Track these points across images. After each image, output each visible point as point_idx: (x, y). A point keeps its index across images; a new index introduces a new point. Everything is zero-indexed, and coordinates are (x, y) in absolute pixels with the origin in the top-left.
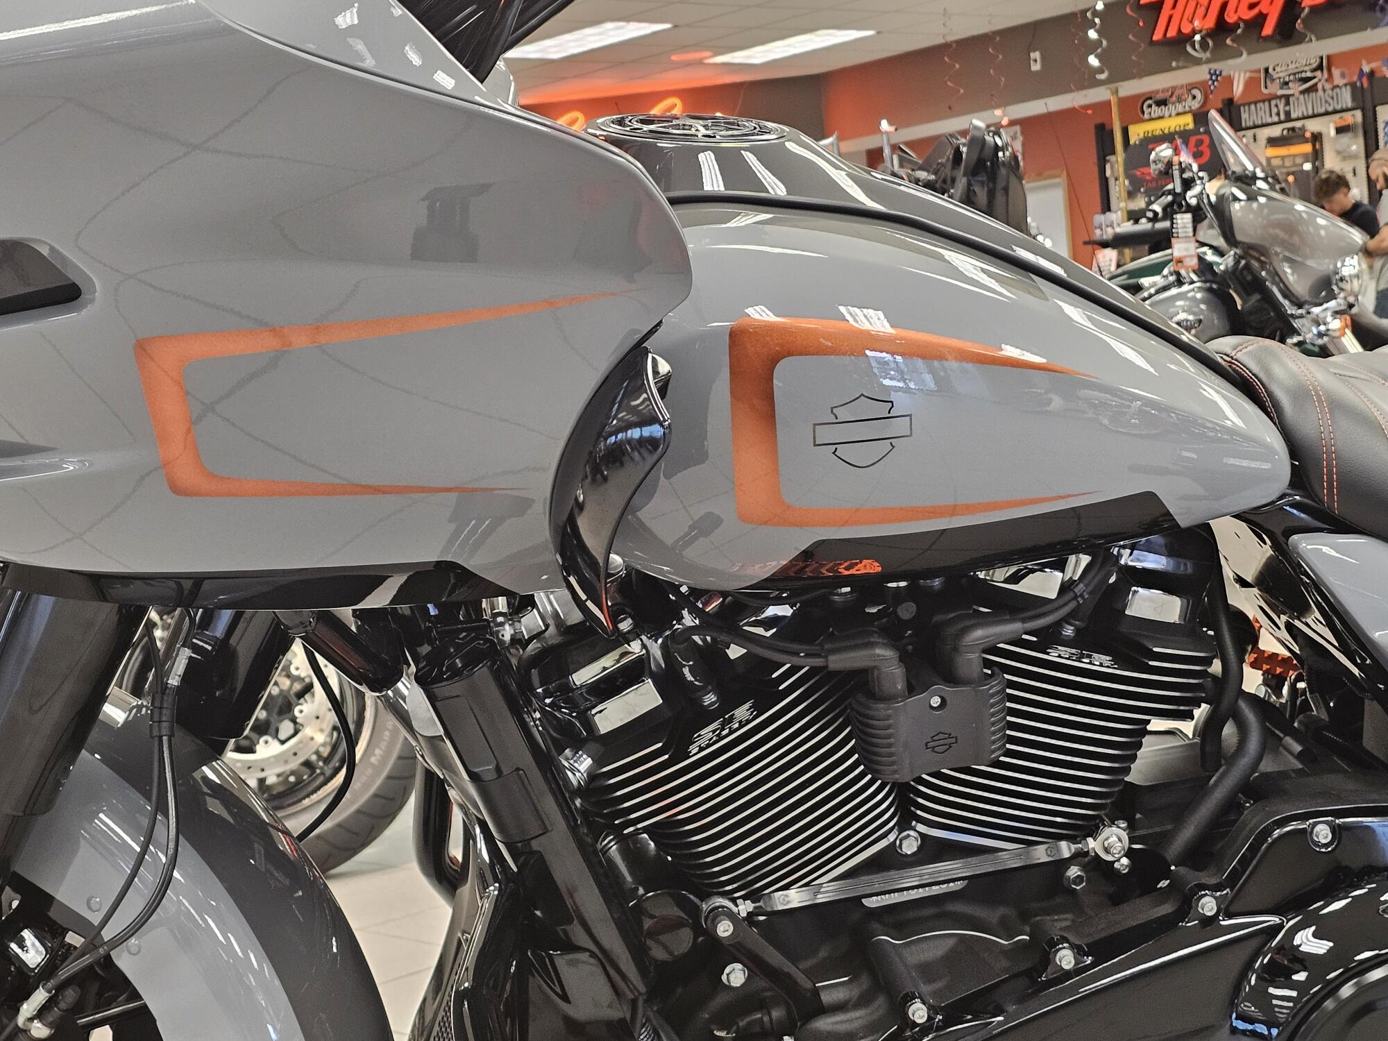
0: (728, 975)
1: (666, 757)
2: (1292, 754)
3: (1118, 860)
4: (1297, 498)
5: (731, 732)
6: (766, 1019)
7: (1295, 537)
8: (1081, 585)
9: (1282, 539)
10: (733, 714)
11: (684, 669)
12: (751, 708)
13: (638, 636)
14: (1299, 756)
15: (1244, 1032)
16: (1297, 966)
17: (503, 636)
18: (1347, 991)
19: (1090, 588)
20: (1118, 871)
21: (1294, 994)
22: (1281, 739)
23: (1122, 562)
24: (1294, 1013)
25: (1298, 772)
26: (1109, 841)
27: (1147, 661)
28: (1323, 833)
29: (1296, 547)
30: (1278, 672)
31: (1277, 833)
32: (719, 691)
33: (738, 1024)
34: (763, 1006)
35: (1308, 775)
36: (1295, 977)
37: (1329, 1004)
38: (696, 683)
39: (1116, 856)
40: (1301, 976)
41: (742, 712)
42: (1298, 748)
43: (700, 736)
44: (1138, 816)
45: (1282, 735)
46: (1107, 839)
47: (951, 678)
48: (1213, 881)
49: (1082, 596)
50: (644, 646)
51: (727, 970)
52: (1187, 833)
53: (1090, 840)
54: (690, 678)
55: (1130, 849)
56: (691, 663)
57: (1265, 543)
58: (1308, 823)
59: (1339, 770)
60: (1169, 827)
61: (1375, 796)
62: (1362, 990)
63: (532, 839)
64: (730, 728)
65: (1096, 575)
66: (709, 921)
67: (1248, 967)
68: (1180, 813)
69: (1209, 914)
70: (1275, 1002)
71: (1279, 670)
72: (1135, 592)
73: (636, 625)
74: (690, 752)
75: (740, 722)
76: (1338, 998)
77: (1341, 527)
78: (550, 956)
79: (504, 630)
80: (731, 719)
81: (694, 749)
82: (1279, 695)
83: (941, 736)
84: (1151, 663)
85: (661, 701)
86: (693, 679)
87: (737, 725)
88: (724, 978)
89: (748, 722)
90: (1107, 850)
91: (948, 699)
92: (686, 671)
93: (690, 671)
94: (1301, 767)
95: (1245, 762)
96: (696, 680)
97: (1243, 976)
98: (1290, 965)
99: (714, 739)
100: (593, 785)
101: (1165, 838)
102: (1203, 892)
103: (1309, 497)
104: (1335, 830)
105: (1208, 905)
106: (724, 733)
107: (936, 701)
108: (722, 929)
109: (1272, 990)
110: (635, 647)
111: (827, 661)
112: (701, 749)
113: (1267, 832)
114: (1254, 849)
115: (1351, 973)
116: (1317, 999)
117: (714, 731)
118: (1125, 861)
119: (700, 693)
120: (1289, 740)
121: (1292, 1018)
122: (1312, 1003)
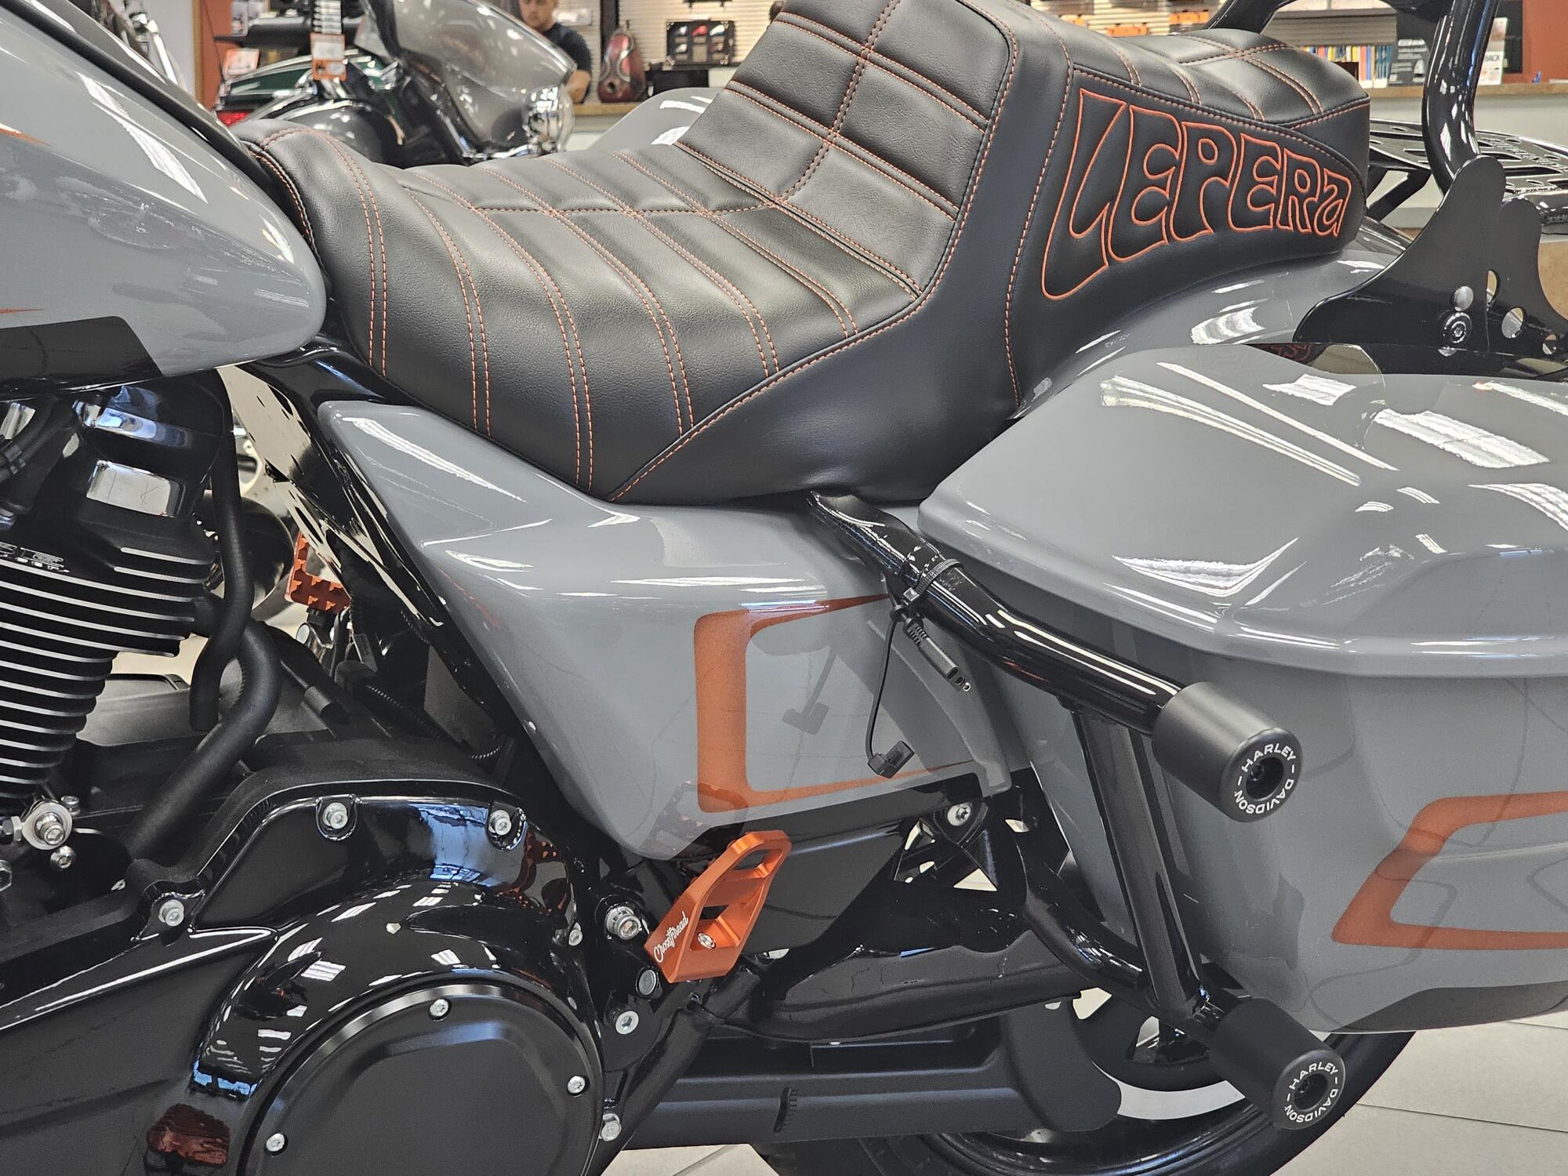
2: (314, 710)
3: (56, 850)
4: (335, 349)
7: (328, 405)
8: (16, 449)
9: (310, 407)
14: (324, 714)
16: (296, 997)
18: (352, 1028)
19: (28, 455)
20: (56, 865)
21: (285, 1036)
22: (304, 690)
23: (88, 423)
24: (280, 1059)
25: (318, 734)
26: (44, 821)
27: (111, 566)
28: (336, 815)
29: (326, 419)
30: (328, 608)
31: (275, 813)
35: (332, 740)
36: (290, 1013)
37: (328, 1046)
39: (52, 842)
40: (298, 1012)
42: (323, 702)
44: (95, 790)
45: (305, 685)
46: (40, 819)
48: (183, 879)
49: (15, 463)
52: (163, 814)
53: (15, 819)
55: (73, 833)
57: (291, 413)
58: (317, 801)
59: (380, 736)
60: (138, 808)
61: (413, 769)
62: (372, 1027)
65: (39, 435)
67: (222, 995)
68: (154, 789)
69: (173, 924)
70: (262, 1048)
71: (329, 605)
72: (104, 467)
76: (341, 1037)
77: (390, 394)
82: (325, 639)
84: (117, 569)
90: (39, 835)
94: (326, 728)
95: (248, 717)
97: (214, 1009)
98: (287, 997)
101: (131, 821)
102: (167, 894)
103: (350, 350)
104: (354, 811)
105: (173, 912)
109: (261, 1033)
113: (262, 811)
114: (244, 832)
115: (362, 1004)
116: (312, 1038)
118: (66, 851)
120: (313, 692)
121: (278, 1065)
122: (305, 1045)
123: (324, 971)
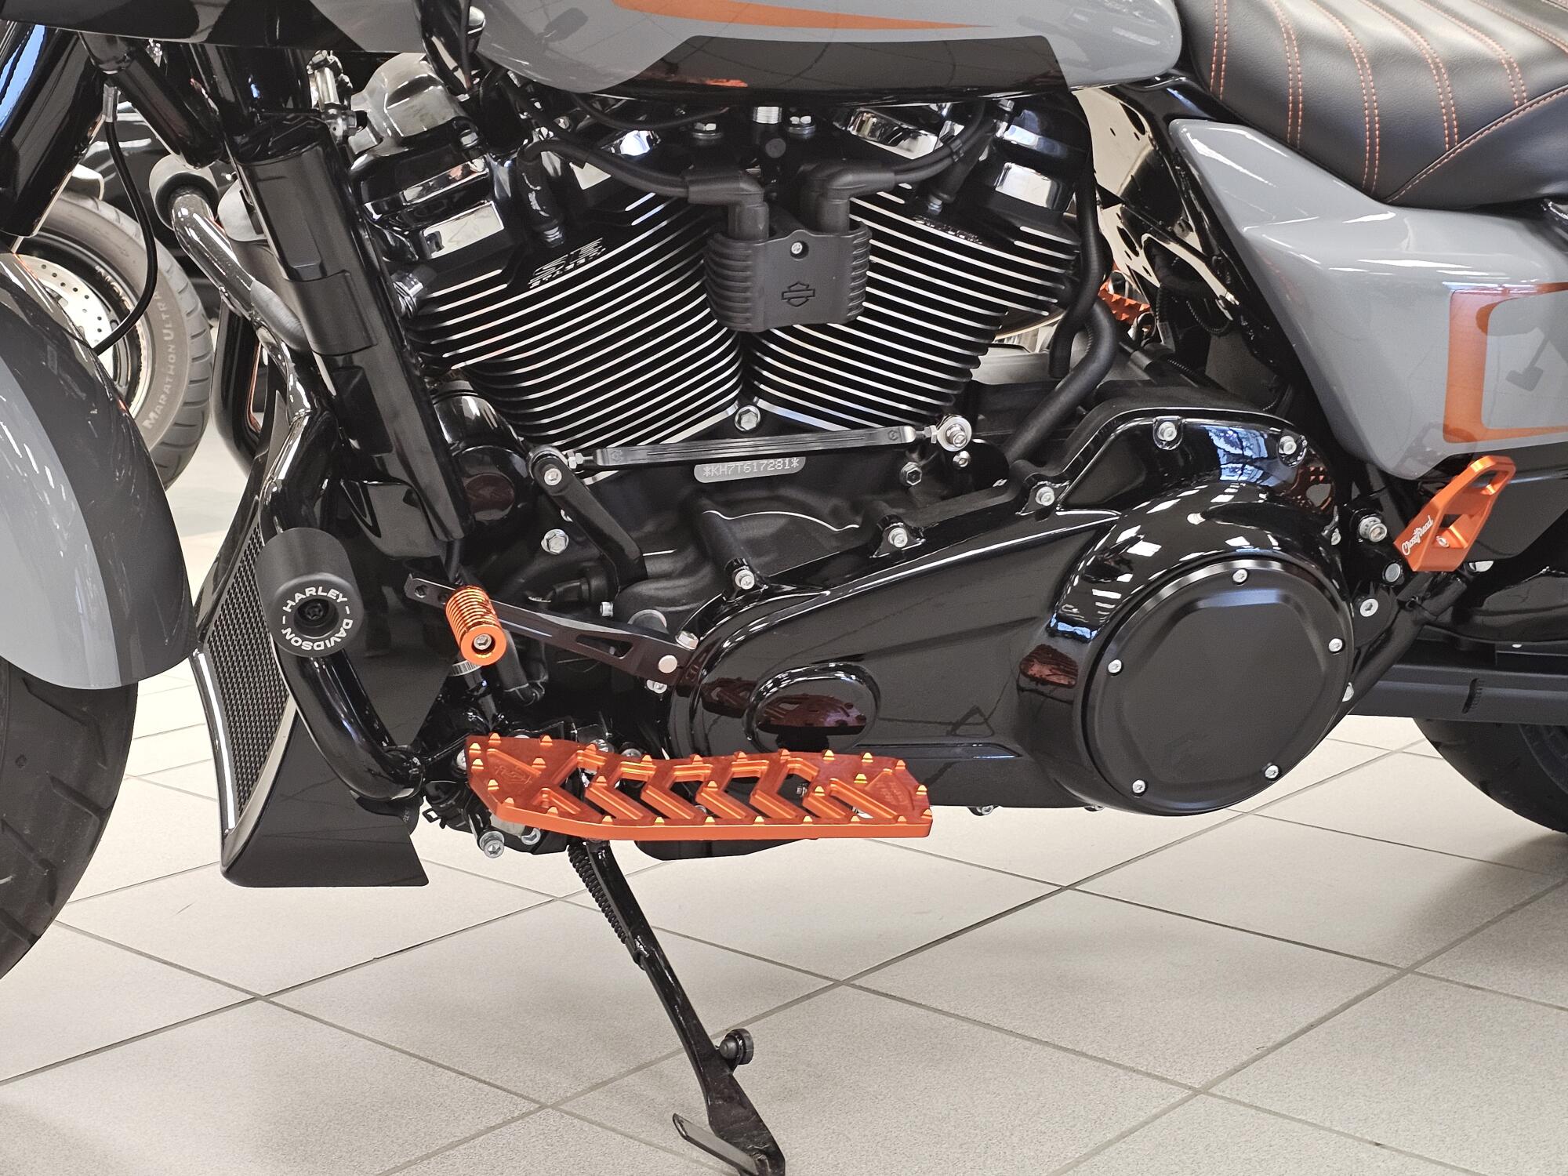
0: (548, 540)
1: (504, 286)
2: (1140, 367)
3: (957, 453)
4: (1183, 79)
5: (576, 267)
6: (585, 587)
7: (1176, 122)
8: (958, 142)
9: (1162, 125)
10: (580, 251)
11: (530, 195)
12: (599, 245)
13: (481, 154)
14: (1148, 369)
15: (1064, 633)
16: (1123, 567)
17: (335, 129)
18: (1167, 591)
19: (965, 148)
20: (957, 465)
21: (1116, 596)
22: (1130, 354)
23: (998, 134)
24: (1114, 614)
25: (1145, 383)
26: (952, 430)
27: (1012, 240)
28: (1168, 431)
29: (1176, 131)
30: (1123, 318)
31: (1121, 428)
32: (565, 227)
33: (554, 590)
34: (583, 574)
35: (1154, 386)
36: (1120, 579)
37: (1149, 604)
38: (542, 213)
39: (958, 445)
40: (1126, 578)
41: (590, 249)
42: (1146, 362)
43: (541, 270)
44: (981, 417)
45: (1130, 350)
46: (949, 429)
47: (815, 225)
48: (1053, 474)
49: (957, 153)
50: (487, 164)
51: (547, 536)
52: (1030, 435)
53: (933, 427)
54: (535, 206)
55: (971, 442)
56: (538, 188)
57: (1143, 132)
58: (1154, 420)
59: (1187, 385)
60: (1010, 432)
61: (1221, 404)
62: (1182, 591)
63: (354, 352)
64: (575, 263)
65: (971, 136)
66: (537, 467)
67: (1074, 565)
68: (1022, 418)
69: (1047, 504)
70: (1098, 604)
71: (1124, 316)
72: (1009, 169)
73: (480, 142)
74: (531, 284)
75: (587, 258)
76: (1160, 597)
77: (1221, 113)
78: (364, 487)
79: (336, 123)
80: (577, 256)
81: (535, 282)
83: (799, 287)
84: (1017, 243)
85: (503, 228)
86: (538, 208)
87: (583, 261)
88: (544, 543)
89: (596, 258)
90: (949, 440)
91: (809, 245)
92: (532, 197)
93: (537, 199)
94: (1148, 378)
95: (1094, 367)
96: (542, 210)
97: (1065, 578)
98: (1117, 567)
99: (558, 273)
100: (420, 313)
101: (1006, 440)
102: (1042, 483)
103: (1196, 80)
104: (1181, 429)
105: (1046, 496)
106: (569, 268)
107: (797, 248)
108: (550, 477)
109: (1096, 592)
110: (478, 165)
111: (688, 192)
112: (543, 283)
113: (1111, 427)
114: (1097, 443)
115: (1172, 575)
116: (1139, 598)
117: (557, 267)
118: (965, 455)
119: (544, 227)
120: (1137, 354)
121: (1111, 619)
122: (1131, 604)
123: (1146, 549)
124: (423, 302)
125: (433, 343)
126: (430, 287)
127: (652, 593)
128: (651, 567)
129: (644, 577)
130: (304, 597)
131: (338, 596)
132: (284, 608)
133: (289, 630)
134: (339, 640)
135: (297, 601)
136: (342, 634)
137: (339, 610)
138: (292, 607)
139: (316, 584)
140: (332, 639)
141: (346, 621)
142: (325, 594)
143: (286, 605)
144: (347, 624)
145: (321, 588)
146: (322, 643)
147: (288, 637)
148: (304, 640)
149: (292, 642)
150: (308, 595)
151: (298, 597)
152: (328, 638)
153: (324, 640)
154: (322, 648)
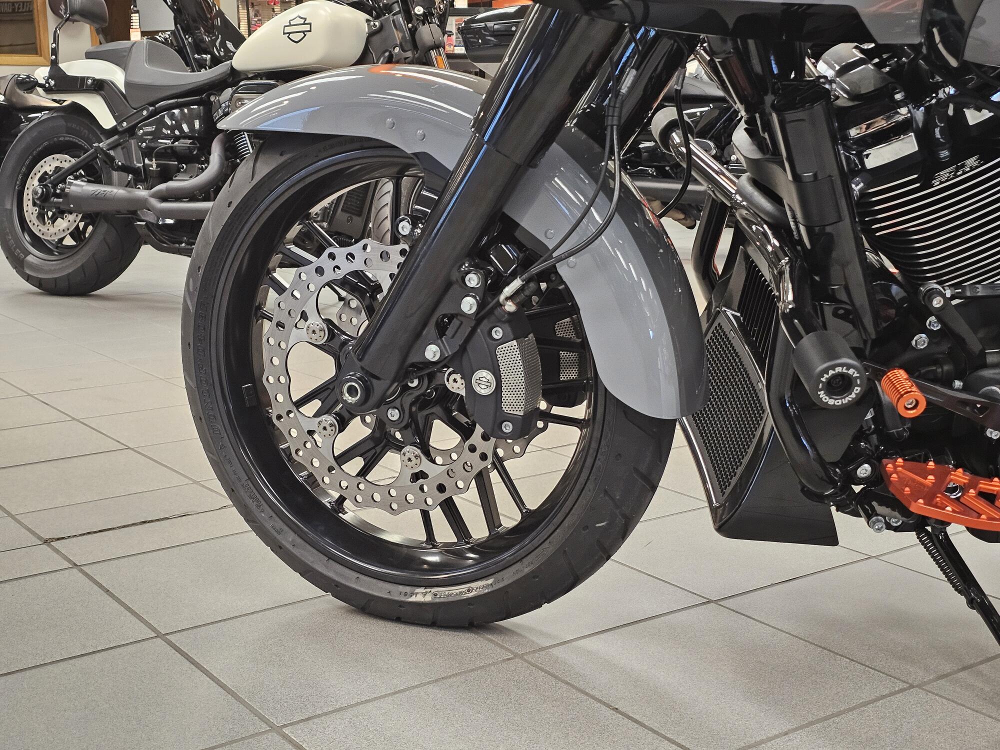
0: (916, 341)
1: (919, 184)
5: (964, 173)
6: (939, 370)
10: (964, 163)
12: (977, 160)
13: (906, 105)
32: (951, 150)
33: (920, 371)
34: (936, 362)
38: (941, 140)
41: (971, 162)
43: (939, 175)
50: (909, 112)
51: (915, 338)
54: (938, 135)
56: (942, 125)
63: (827, 225)
64: (963, 171)
66: (926, 297)
73: (906, 97)
74: (934, 184)
75: (971, 167)
78: (821, 306)
80: (963, 166)
81: (936, 182)
85: (917, 149)
86: (939, 137)
87: (968, 169)
88: (913, 343)
89: (977, 167)
92: (937, 130)
93: (940, 131)
96: (942, 138)
99: (951, 177)
100: (862, 201)
106: (959, 173)
108: (935, 303)
110: (904, 111)
112: (941, 183)
117: (950, 173)
119: (940, 148)
124: (863, 194)
125: (866, 219)
126: (869, 185)
127: (992, 376)
128: (990, 359)
129: (985, 366)
130: (834, 372)
131: (854, 373)
132: (822, 379)
133: (822, 392)
134: (850, 399)
135: (830, 375)
136: (853, 396)
137: (854, 381)
138: (827, 378)
139: (842, 365)
140: (847, 399)
141: (856, 388)
142: (846, 371)
143: (823, 377)
144: (857, 390)
145: (845, 368)
146: (840, 401)
147: (821, 397)
148: (830, 398)
149: (823, 399)
150: (836, 372)
151: (831, 372)
152: (845, 398)
153: (841, 399)
154: (840, 403)
